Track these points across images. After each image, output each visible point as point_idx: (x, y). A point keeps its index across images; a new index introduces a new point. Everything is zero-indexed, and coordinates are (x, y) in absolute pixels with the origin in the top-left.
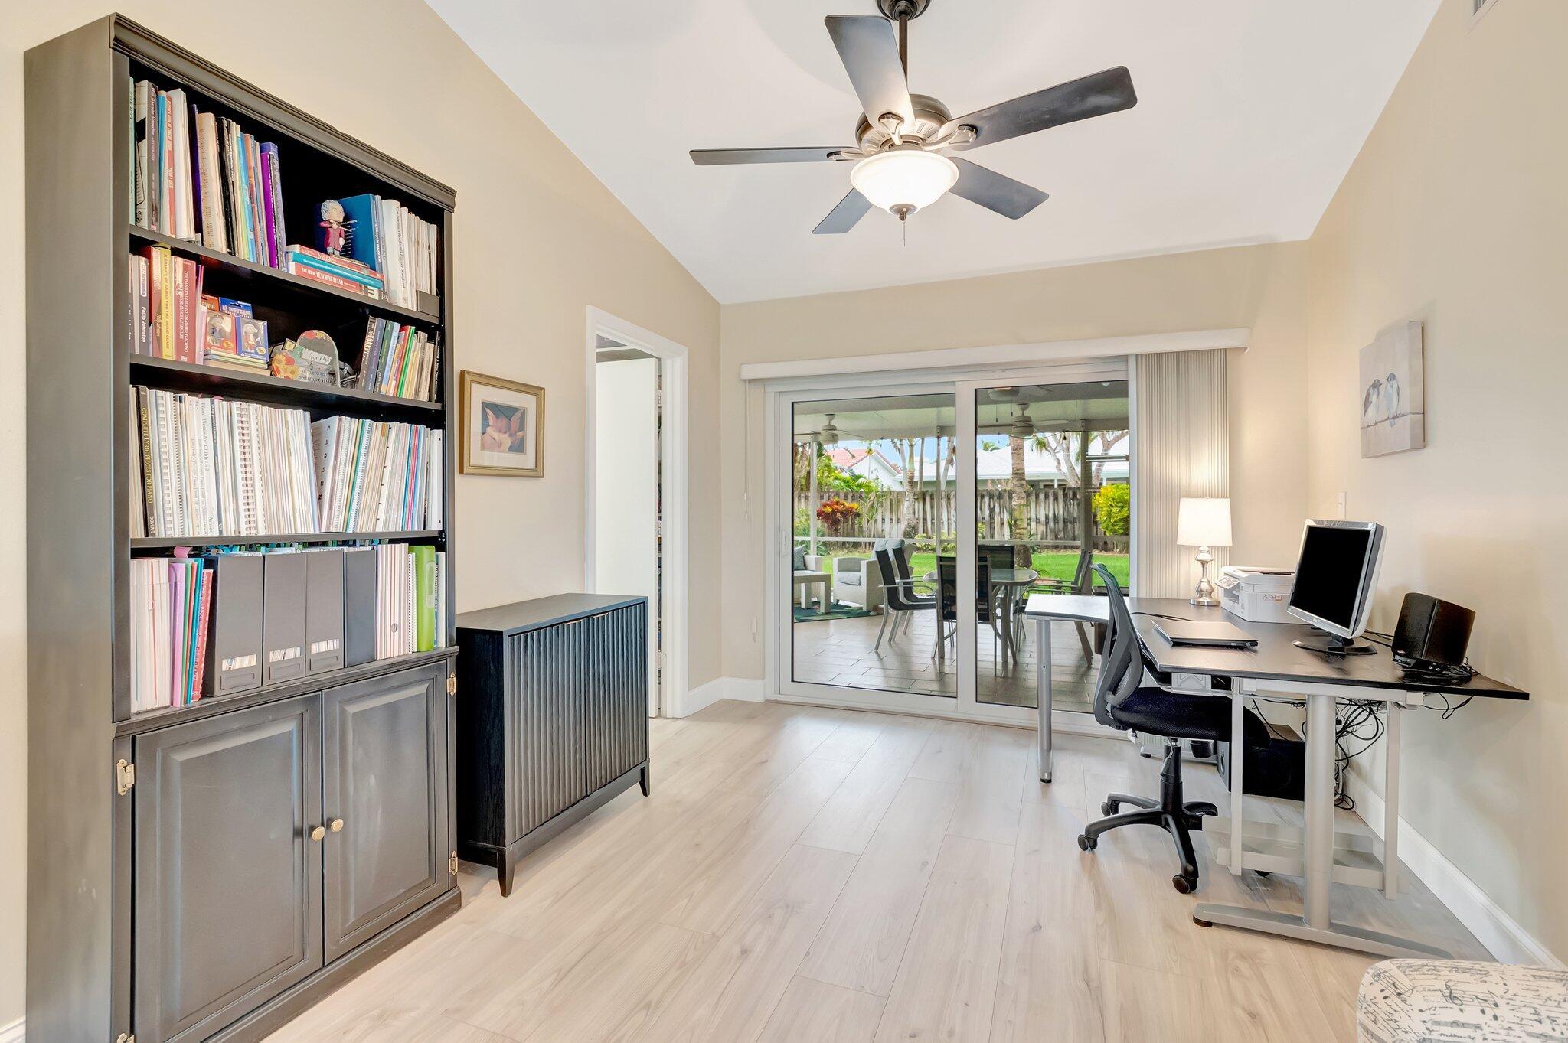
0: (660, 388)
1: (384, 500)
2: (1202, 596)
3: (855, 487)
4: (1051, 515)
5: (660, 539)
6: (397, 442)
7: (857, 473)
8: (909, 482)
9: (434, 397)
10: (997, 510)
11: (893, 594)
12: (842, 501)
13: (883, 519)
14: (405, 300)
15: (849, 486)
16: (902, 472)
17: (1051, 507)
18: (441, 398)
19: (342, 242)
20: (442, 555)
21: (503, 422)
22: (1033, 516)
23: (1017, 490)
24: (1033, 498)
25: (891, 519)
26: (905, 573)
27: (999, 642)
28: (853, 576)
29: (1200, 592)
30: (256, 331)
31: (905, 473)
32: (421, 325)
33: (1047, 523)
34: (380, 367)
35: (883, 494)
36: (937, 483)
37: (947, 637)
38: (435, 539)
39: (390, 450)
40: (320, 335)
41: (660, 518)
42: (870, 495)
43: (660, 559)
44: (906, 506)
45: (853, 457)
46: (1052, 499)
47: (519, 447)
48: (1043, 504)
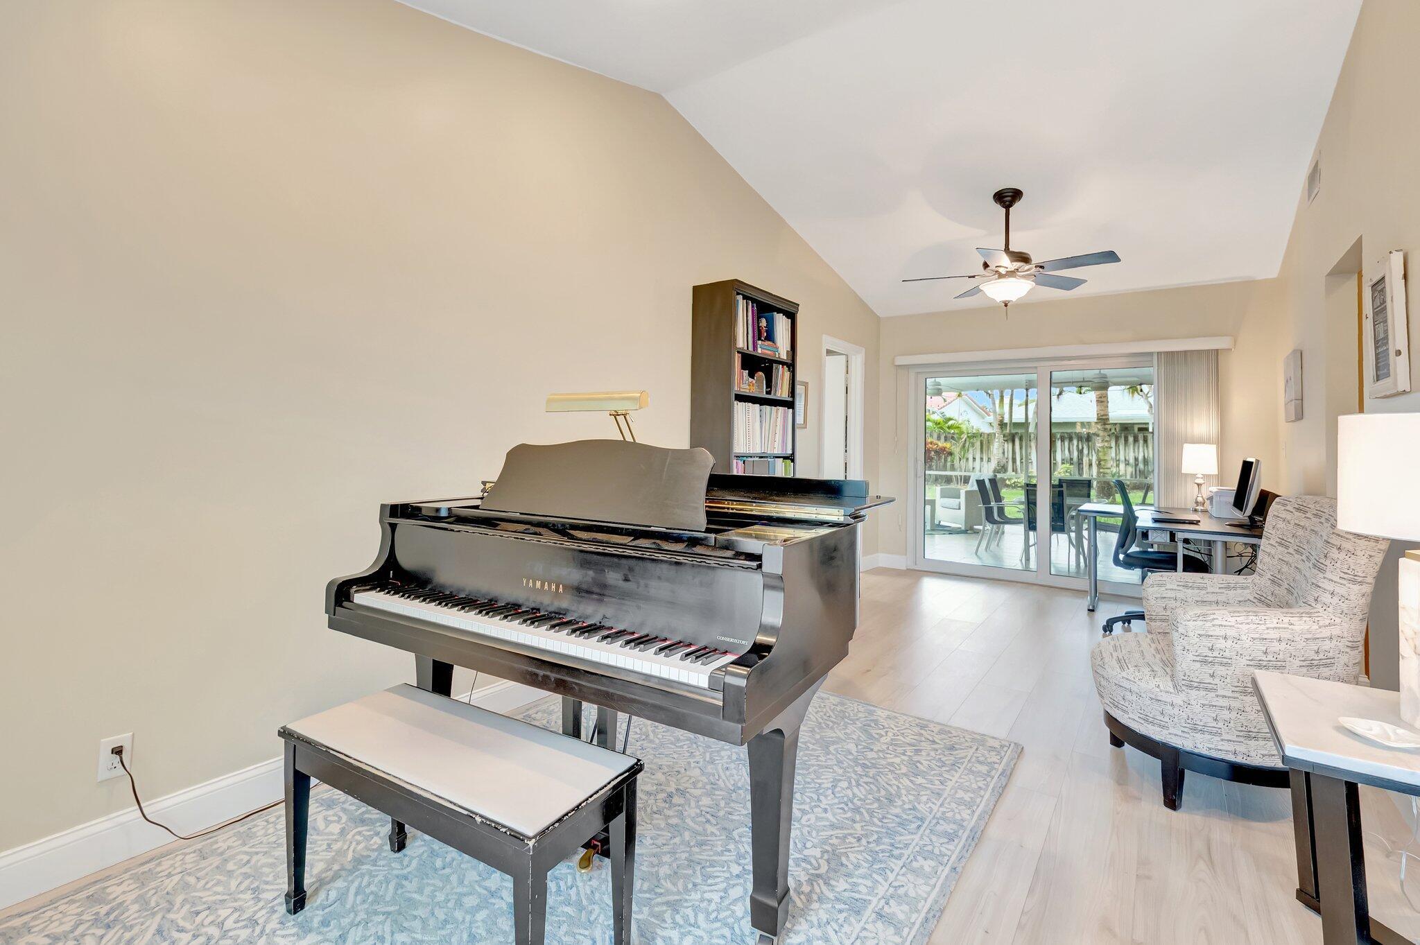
0: (847, 373)
1: (776, 440)
2: (1198, 505)
3: (948, 429)
4: (1141, 458)
6: (780, 416)
7: (948, 416)
8: (999, 425)
9: (790, 395)
10: (1085, 451)
11: (989, 511)
12: (935, 441)
13: (974, 459)
15: (941, 428)
16: (991, 414)
17: (1141, 449)
18: (792, 397)
19: (767, 334)
22: (1122, 458)
23: (1101, 433)
24: (1122, 441)
25: (982, 459)
26: (999, 499)
27: (1073, 551)
28: (953, 502)
29: (1197, 503)
31: (995, 417)
32: (788, 366)
33: (1136, 465)
34: (776, 385)
35: (974, 436)
36: (1025, 425)
37: (1032, 545)
38: (790, 457)
39: (778, 420)
40: (761, 374)
42: (962, 436)
44: (996, 447)
45: (945, 401)
46: (1141, 442)
48: (1132, 446)
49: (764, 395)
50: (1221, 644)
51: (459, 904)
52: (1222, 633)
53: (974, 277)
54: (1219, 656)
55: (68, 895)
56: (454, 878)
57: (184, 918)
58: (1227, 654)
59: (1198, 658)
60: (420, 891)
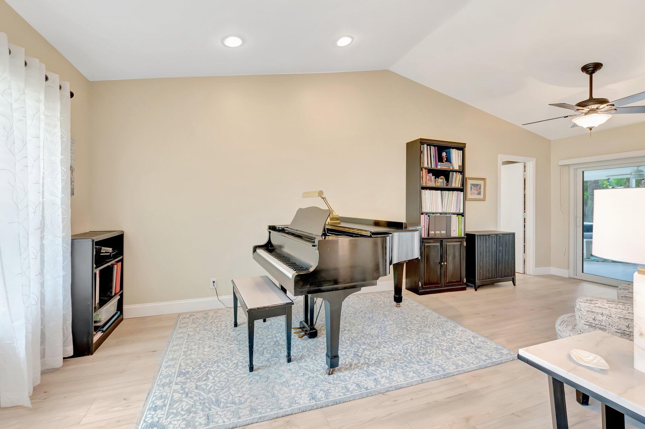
0: (525, 171)
1: (452, 206)
5: (525, 219)
6: (455, 195)
9: (462, 186)
14: (456, 168)
18: (463, 186)
19: (445, 159)
20: (463, 217)
21: (475, 188)
30: (433, 177)
32: (459, 172)
34: (452, 181)
38: (462, 214)
39: (454, 197)
40: (442, 177)
41: (525, 212)
43: (525, 225)
47: (479, 194)
49: (445, 186)
50: (599, 317)
51: (267, 336)
52: (601, 312)
53: (567, 117)
54: (598, 324)
55: (202, 311)
56: (270, 331)
57: (216, 322)
58: (603, 323)
59: (587, 323)
60: (261, 331)
